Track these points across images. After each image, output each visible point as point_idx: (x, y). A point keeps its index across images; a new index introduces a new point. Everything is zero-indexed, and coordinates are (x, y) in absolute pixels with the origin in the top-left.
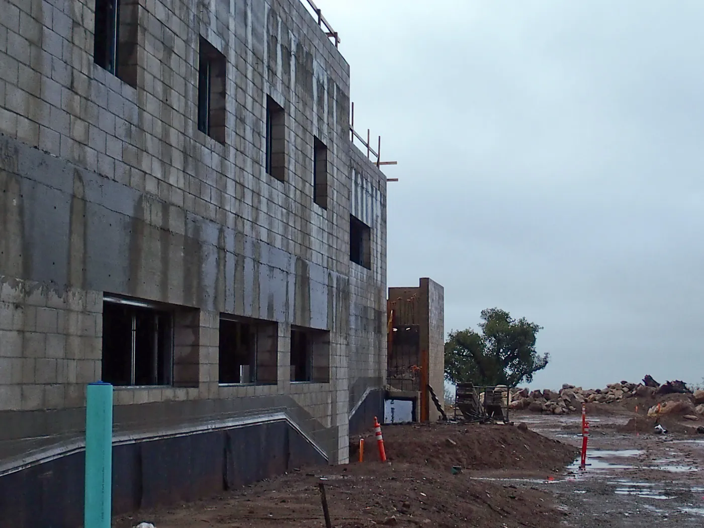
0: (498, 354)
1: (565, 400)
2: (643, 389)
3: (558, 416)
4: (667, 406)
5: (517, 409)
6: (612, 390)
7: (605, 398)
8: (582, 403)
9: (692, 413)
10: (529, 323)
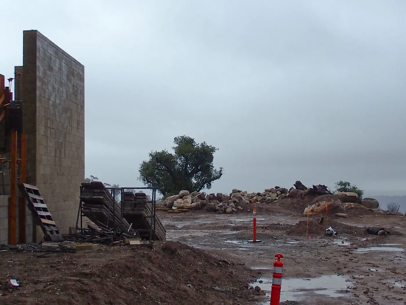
0: (186, 168)
1: (235, 202)
2: (295, 192)
3: (229, 215)
4: (321, 206)
5: (196, 210)
6: (269, 193)
7: (265, 199)
8: (248, 203)
9: (342, 211)
10: (209, 145)
